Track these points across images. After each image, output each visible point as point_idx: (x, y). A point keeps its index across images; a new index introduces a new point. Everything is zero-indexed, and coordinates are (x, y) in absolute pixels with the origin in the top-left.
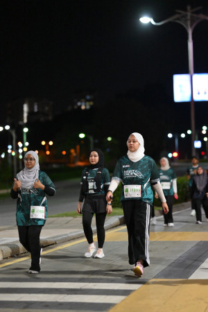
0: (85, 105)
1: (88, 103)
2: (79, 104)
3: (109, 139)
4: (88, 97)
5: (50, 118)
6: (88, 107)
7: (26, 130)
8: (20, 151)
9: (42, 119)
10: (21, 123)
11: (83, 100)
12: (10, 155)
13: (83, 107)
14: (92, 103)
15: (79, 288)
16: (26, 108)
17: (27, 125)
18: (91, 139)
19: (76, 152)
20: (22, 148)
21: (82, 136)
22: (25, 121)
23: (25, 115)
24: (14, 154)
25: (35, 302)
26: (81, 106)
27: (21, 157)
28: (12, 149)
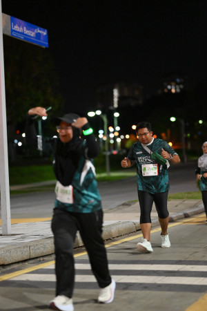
0: (176, 89)
1: (177, 87)
2: (169, 87)
3: (201, 122)
4: (178, 80)
5: (141, 102)
6: (178, 90)
7: (117, 115)
8: (112, 136)
9: (132, 104)
10: (111, 108)
11: (173, 83)
12: (101, 141)
13: (173, 91)
14: (182, 86)
15: (176, 270)
16: (116, 93)
17: (117, 110)
18: (182, 122)
19: (166, 135)
20: (113, 132)
21: (173, 119)
22: (116, 105)
23: (116, 100)
24: (105, 139)
25: (134, 284)
26: (171, 90)
27: (112, 142)
28: (104, 134)
